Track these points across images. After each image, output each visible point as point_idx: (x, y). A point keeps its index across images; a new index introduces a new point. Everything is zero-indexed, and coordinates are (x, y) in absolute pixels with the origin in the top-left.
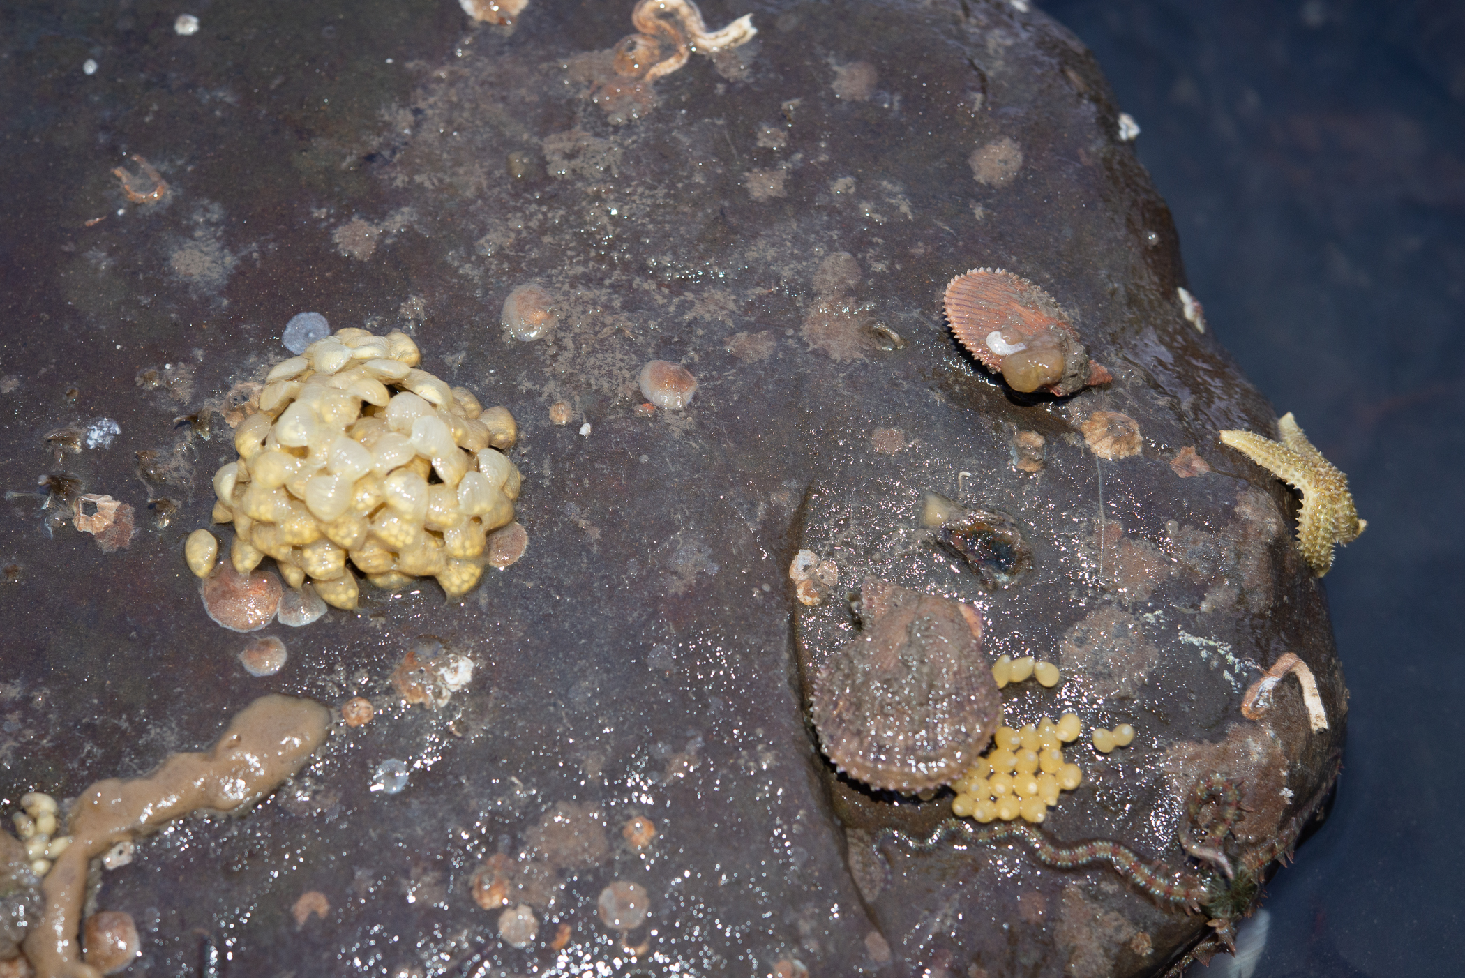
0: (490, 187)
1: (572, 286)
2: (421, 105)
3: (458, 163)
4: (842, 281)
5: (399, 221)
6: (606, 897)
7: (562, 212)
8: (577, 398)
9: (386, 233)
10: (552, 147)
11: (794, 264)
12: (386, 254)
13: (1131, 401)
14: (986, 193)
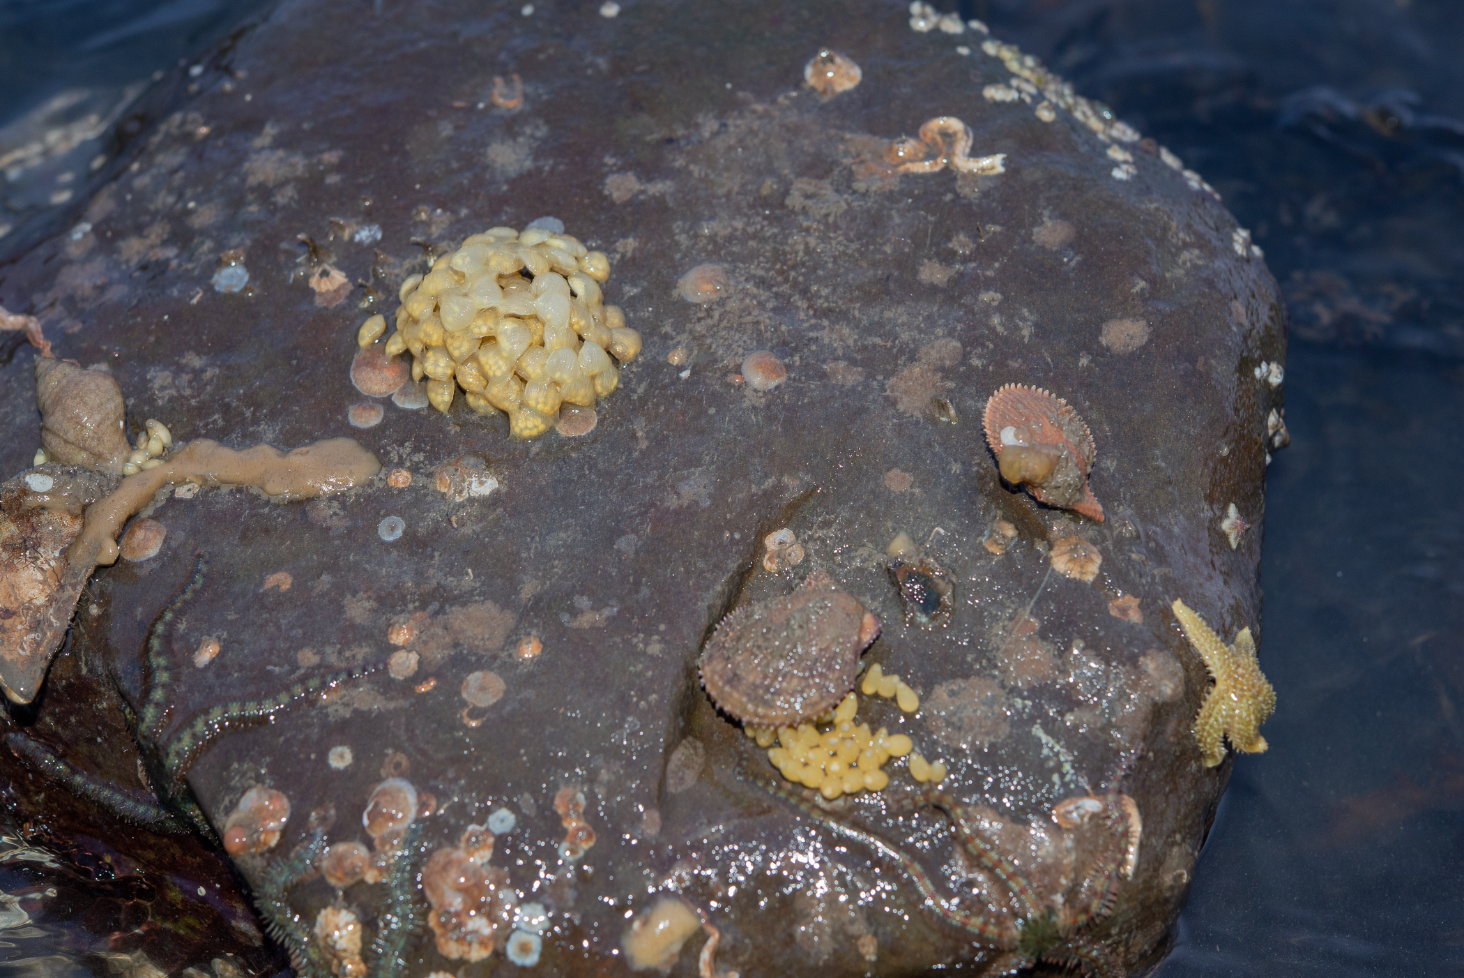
0: (738, 193)
1: (747, 280)
2: (730, 122)
3: (727, 169)
4: (942, 359)
5: (658, 188)
6: (474, 678)
7: (775, 230)
8: (695, 352)
9: (643, 192)
10: (800, 185)
11: (915, 333)
12: (634, 205)
13: (1110, 544)
14: (1100, 353)
